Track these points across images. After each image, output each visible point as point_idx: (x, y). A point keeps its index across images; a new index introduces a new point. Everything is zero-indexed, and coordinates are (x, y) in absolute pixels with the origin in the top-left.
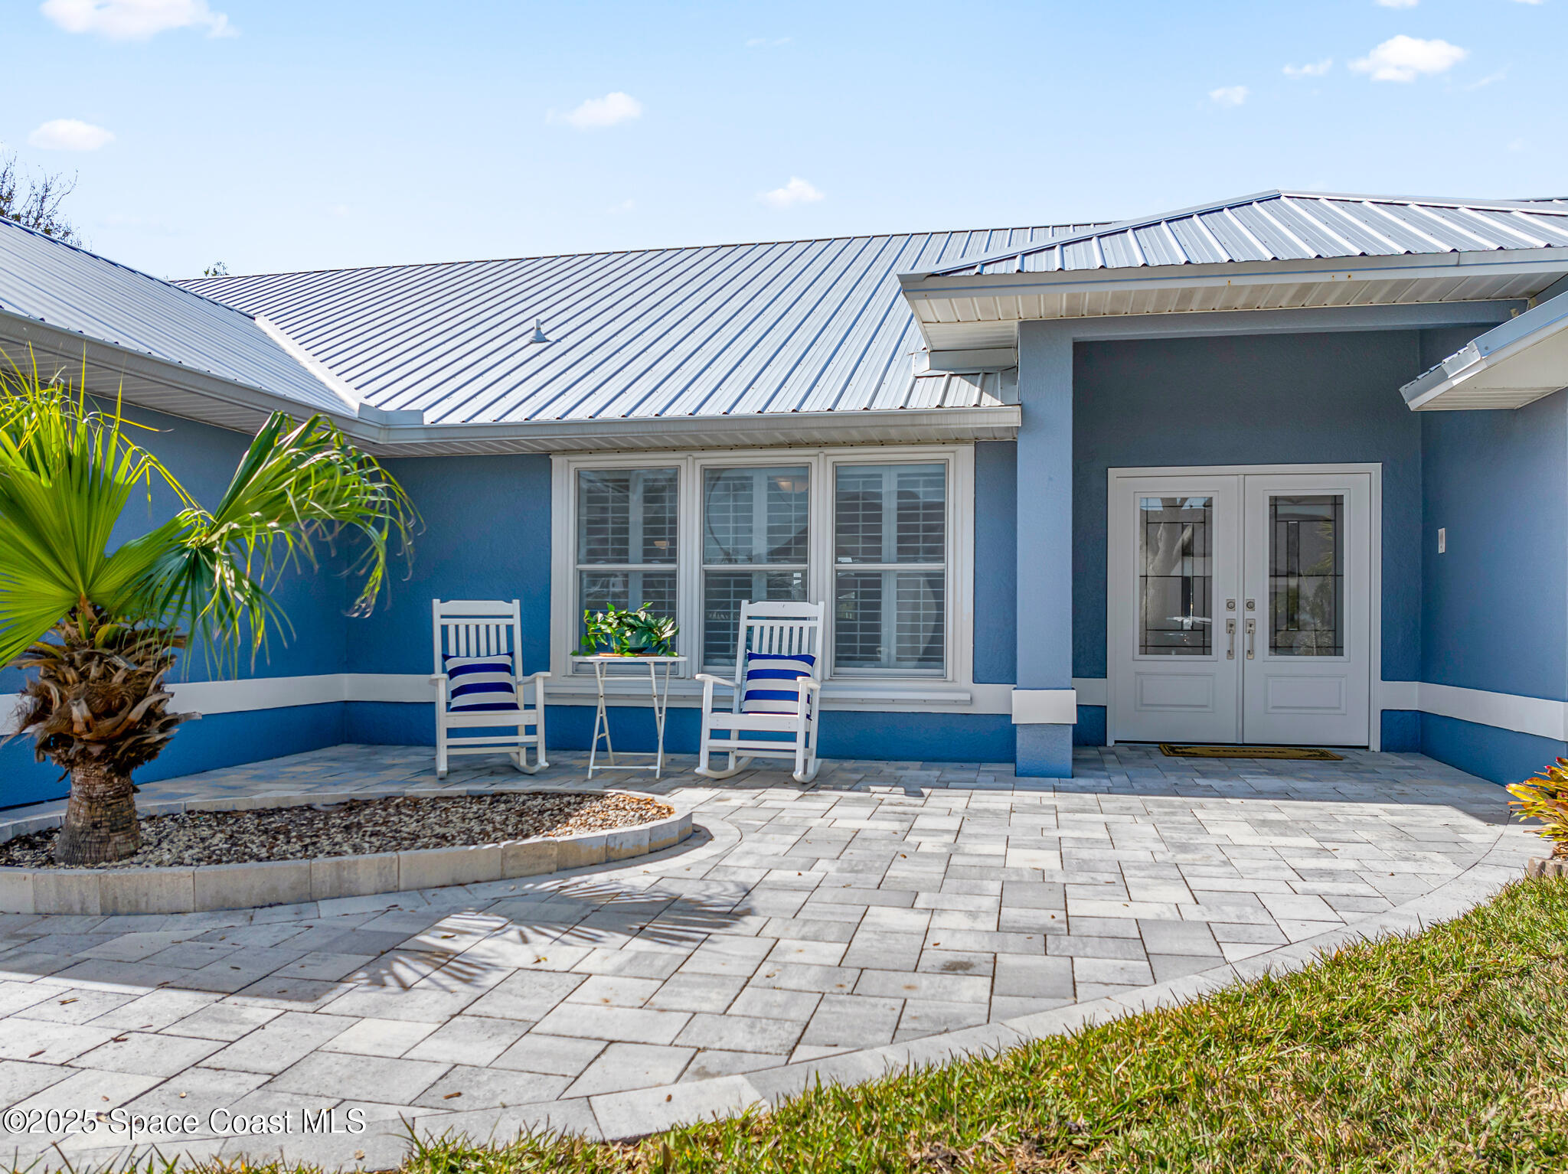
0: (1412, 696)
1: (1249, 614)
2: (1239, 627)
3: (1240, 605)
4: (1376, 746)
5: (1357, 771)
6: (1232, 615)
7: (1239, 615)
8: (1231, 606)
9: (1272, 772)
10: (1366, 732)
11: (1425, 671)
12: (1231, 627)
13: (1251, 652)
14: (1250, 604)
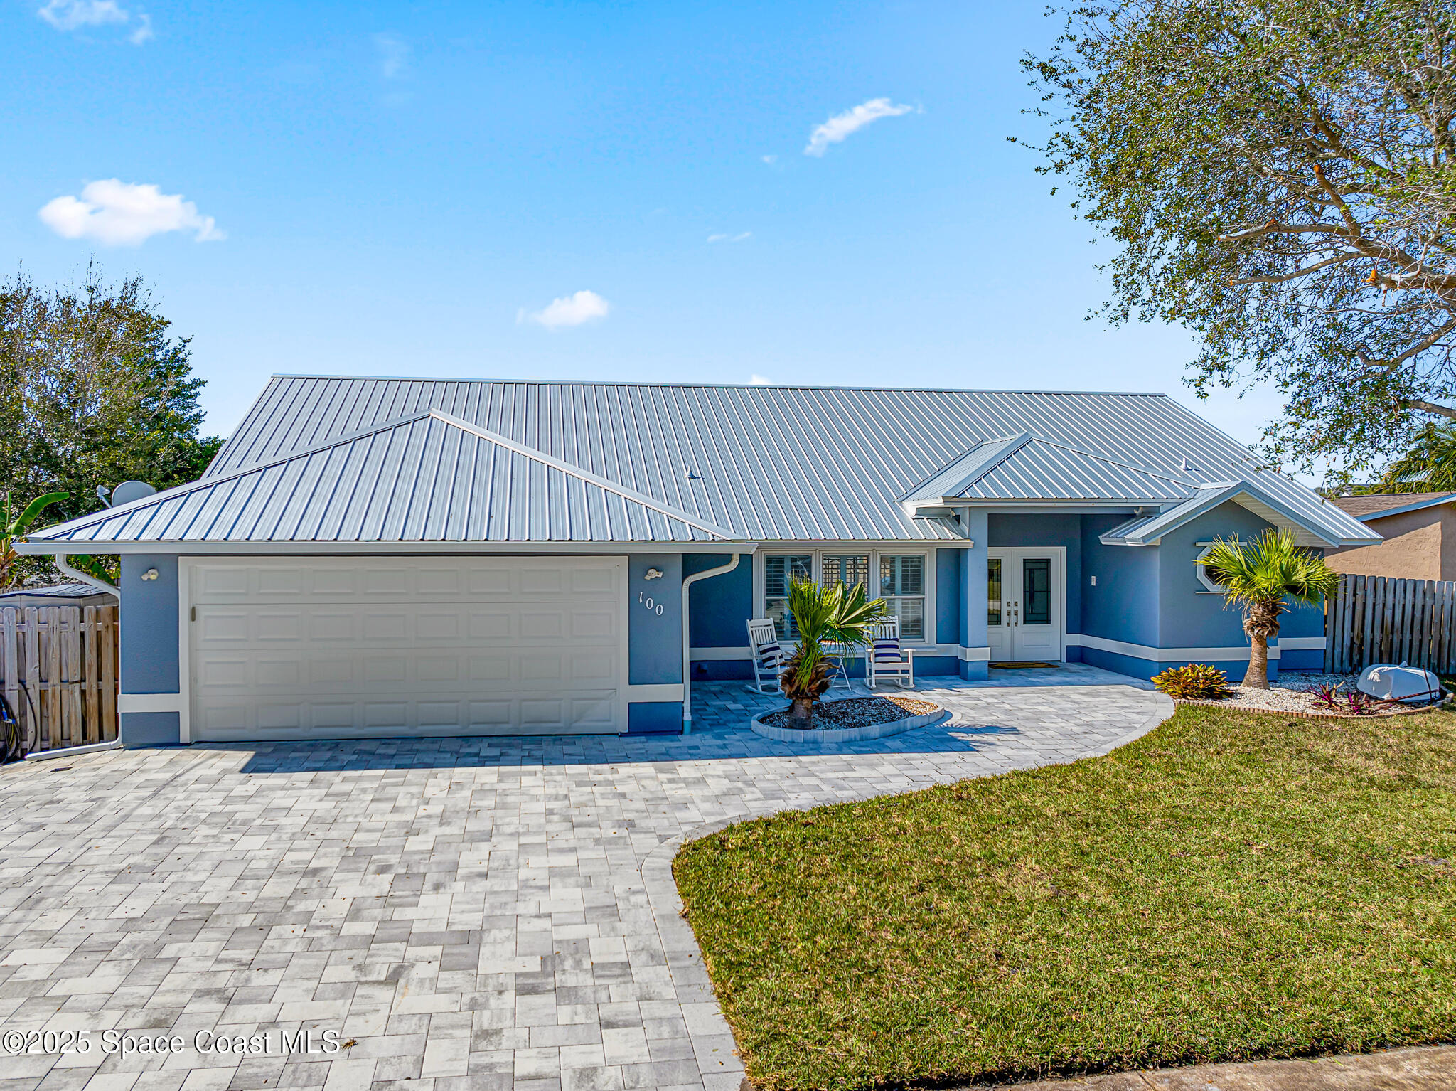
0: (1077, 640)
1: (1016, 608)
2: (1012, 613)
3: (1012, 604)
4: (1064, 660)
5: (1059, 672)
6: (1009, 608)
7: (1012, 608)
8: (1008, 604)
10: (1058, 654)
11: (1083, 630)
12: (1009, 613)
13: (1016, 624)
14: (1016, 604)
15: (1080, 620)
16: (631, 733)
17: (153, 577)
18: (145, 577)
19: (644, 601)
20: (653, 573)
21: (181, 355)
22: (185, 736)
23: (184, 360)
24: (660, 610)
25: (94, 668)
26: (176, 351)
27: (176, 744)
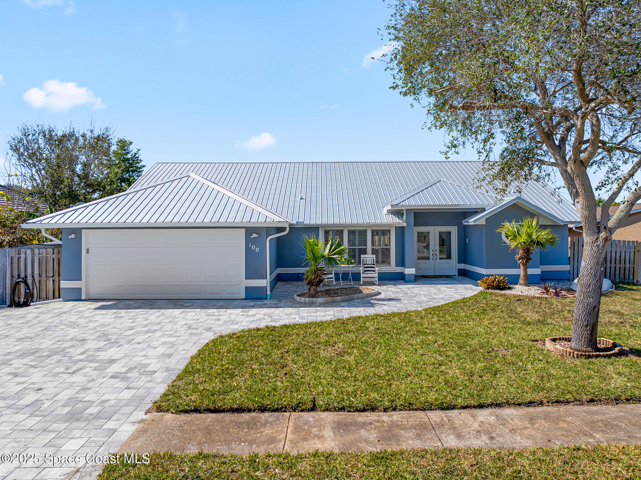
0: (462, 266)
1: (436, 253)
2: (434, 255)
3: (434, 251)
4: (457, 275)
5: (455, 279)
9: (443, 280)
10: (455, 272)
11: (465, 262)
12: (433, 254)
13: (436, 259)
14: (436, 251)
15: (464, 257)
16: (246, 299)
17: (72, 237)
18: (70, 237)
19: (251, 247)
20: (255, 235)
21: (137, 156)
22: (83, 297)
23: (138, 157)
24: (257, 250)
25: (57, 272)
26: (136, 154)
27: (80, 300)
